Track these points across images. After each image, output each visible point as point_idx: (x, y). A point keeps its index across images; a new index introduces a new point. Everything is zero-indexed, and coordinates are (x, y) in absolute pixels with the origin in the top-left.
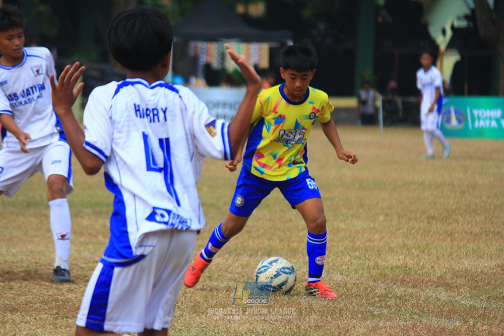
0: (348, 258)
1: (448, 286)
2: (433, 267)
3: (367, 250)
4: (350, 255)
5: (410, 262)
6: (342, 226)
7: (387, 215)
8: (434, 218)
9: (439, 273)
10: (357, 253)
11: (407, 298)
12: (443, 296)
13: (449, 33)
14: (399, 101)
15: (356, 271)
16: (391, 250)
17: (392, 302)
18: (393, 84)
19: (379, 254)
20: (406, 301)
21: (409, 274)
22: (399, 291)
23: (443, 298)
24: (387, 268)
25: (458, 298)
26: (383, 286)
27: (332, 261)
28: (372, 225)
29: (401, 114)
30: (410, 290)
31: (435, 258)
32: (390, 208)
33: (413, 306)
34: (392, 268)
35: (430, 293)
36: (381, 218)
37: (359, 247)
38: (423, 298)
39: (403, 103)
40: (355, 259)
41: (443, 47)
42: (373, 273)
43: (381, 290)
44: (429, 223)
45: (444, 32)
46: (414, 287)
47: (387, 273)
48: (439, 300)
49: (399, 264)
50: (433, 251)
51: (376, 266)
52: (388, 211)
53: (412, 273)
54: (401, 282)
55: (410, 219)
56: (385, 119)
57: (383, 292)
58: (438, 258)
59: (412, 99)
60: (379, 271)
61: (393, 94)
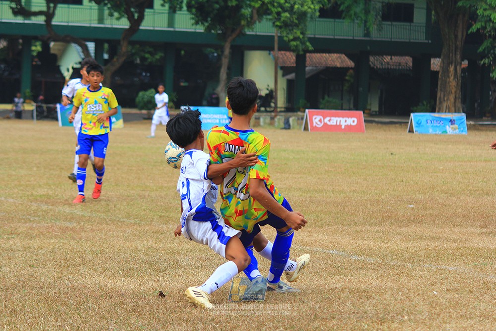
0: (17, 190)
1: (70, 205)
2: (62, 195)
3: (27, 186)
5: (50, 192)
7: (38, 167)
8: (63, 169)
9: (65, 198)
10: (22, 188)
11: (48, 211)
12: (68, 210)
13: (71, 71)
14: (44, 106)
15: (21, 197)
16: (40, 186)
17: (40, 214)
18: (41, 97)
19: (34, 189)
20: (48, 213)
21: (50, 199)
22: (44, 208)
23: (67, 212)
24: (38, 195)
25: (75, 211)
26: (36, 205)
28: (30, 173)
29: (45, 114)
30: (50, 207)
31: (64, 190)
32: (39, 164)
33: (51, 215)
34: (40, 196)
35: (61, 209)
36: (35, 169)
37: (23, 184)
38: (57, 211)
39: (47, 108)
40: (20, 191)
41: (68, 78)
42: (30, 198)
43: (34, 206)
44: (61, 172)
45: (68, 70)
46: (52, 205)
47: (38, 198)
48: (65, 212)
49: (44, 193)
50: (63, 186)
51: (32, 195)
52: (39, 165)
53: (51, 198)
54: (45, 203)
55: (50, 169)
56: (37, 116)
57: (36, 208)
58: (65, 190)
59: (51, 105)
60: (33, 197)
61: (42, 103)
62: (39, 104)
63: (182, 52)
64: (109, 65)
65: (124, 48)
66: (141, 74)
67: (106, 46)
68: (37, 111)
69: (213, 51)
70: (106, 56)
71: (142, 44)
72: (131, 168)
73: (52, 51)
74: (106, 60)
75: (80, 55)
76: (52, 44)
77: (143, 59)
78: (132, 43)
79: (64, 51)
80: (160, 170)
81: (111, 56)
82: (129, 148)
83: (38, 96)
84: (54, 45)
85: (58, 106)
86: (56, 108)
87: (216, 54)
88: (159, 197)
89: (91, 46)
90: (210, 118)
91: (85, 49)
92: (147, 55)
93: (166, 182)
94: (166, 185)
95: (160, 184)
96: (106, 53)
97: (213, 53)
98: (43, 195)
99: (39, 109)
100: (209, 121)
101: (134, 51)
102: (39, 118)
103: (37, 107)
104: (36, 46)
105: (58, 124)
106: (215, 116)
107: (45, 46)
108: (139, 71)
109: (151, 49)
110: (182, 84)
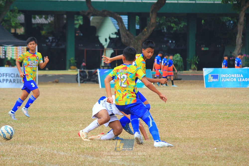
0: (67, 144)
2: (105, 147)
3: (75, 141)
4: (67, 143)
5: (95, 146)
6: (63, 129)
9: (108, 150)
10: (71, 142)
11: (94, 162)
13: (108, 40)
14: (87, 71)
15: (70, 150)
18: (84, 64)
21: (94, 151)
22: (90, 159)
24: (84, 148)
26: (83, 157)
27: (59, 146)
30: (95, 158)
34: (86, 148)
35: (104, 159)
37: (71, 139)
39: (89, 72)
40: (70, 145)
41: (105, 47)
42: (78, 151)
45: (106, 40)
46: (97, 157)
47: (85, 151)
49: (90, 146)
51: (79, 148)
52: (84, 122)
53: (96, 150)
54: (91, 155)
56: (81, 80)
57: (83, 159)
59: (93, 71)
60: (81, 150)
61: (84, 69)
62: (82, 70)
63: (203, 21)
64: (140, 34)
65: (153, 20)
66: (168, 41)
67: (137, 18)
68: (80, 75)
69: (230, 19)
70: (137, 27)
71: (168, 15)
72: (162, 123)
73: (92, 24)
74: (137, 30)
75: (115, 27)
76: (91, 18)
77: (169, 28)
78: (159, 15)
79: (101, 24)
80: (187, 124)
81: (142, 27)
82: (160, 105)
83: (82, 63)
84: (93, 19)
85: (98, 71)
86: (97, 72)
87: (232, 22)
88: (187, 147)
89: (125, 18)
90: (228, 78)
91: (120, 21)
92: (173, 25)
93: (192, 134)
94: (193, 137)
95: (188, 136)
96: (137, 25)
97: (230, 21)
98: (89, 148)
99: (81, 74)
100: (228, 80)
101: (161, 22)
102: (82, 81)
103: (80, 72)
104: (78, 20)
105: (99, 86)
106: (233, 76)
107: (86, 20)
108: (165, 39)
109: (176, 20)
110: (203, 49)
